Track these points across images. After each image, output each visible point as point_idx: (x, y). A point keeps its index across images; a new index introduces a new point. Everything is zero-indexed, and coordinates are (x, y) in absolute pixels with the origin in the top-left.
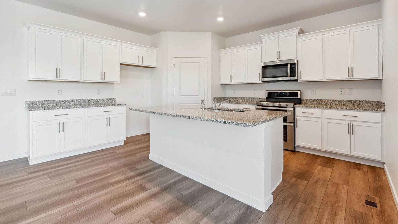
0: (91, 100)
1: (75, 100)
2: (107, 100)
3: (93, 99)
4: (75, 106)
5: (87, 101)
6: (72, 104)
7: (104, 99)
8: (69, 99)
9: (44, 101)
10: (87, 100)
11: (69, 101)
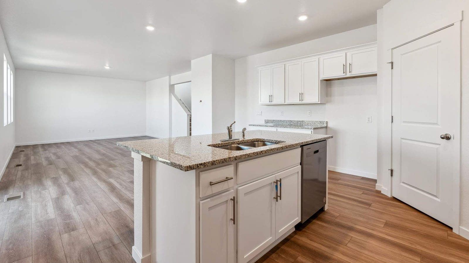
0: (303, 121)
1: (290, 121)
2: (317, 123)
3: (304, 121)
4: (290, 126)
5: (299, 123)
6: (288, 124)
7: (314, 121)
8: (287, 120)
9: (273, 120)
10: (299, 121)
11: (286, 121)
